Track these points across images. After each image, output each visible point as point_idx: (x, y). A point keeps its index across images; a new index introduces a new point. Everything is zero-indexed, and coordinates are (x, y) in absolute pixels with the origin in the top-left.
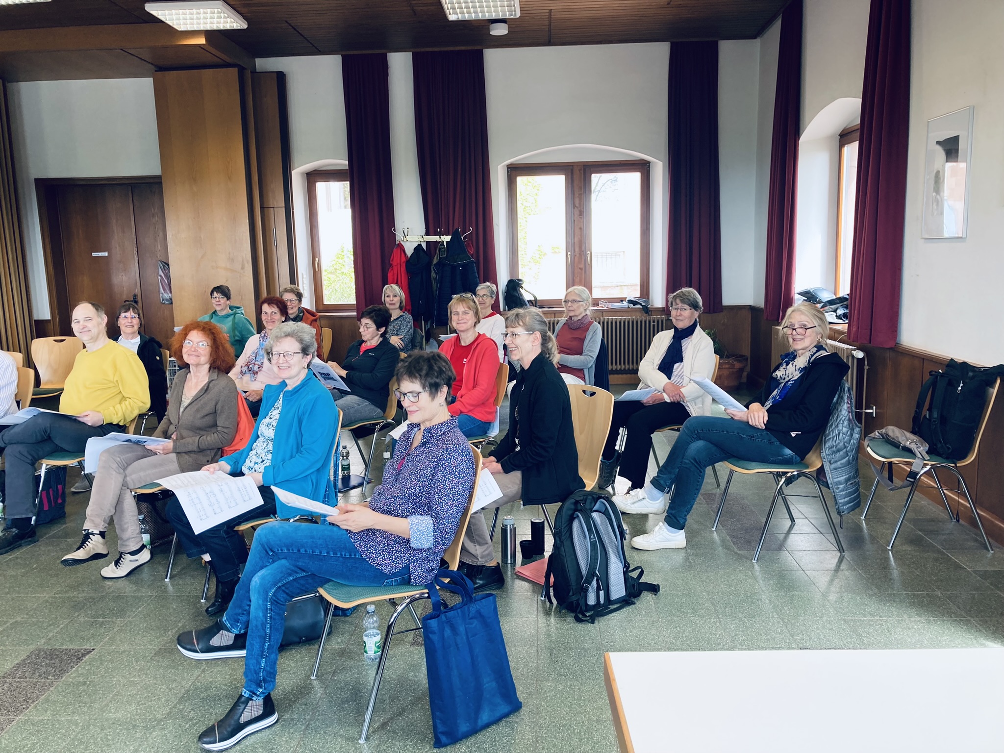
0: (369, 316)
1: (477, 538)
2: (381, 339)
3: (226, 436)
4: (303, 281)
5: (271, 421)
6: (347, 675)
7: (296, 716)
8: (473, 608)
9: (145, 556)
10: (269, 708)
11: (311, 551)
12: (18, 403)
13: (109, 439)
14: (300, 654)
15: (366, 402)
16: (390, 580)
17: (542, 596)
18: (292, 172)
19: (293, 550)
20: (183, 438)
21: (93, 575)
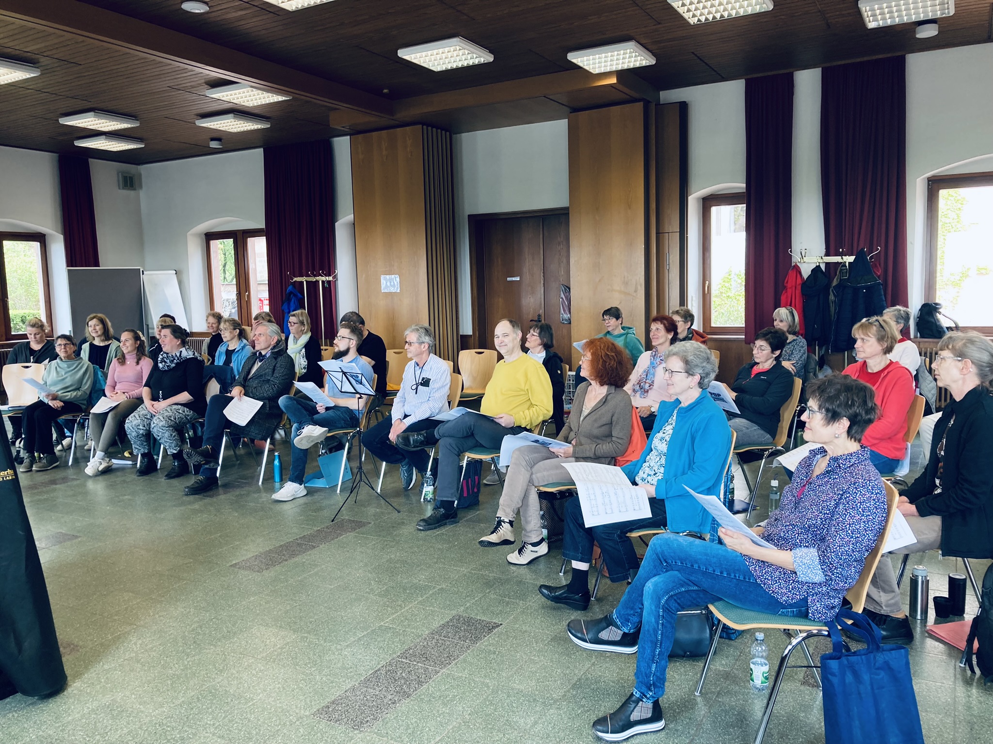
0: (763, 339)
1: (882, 584)
2: (775, 362)
3: (620, 446)
4: (692, 303)
5: (664, 435)
6: (732, 699)
7: (680, 728)
8: (881, 658)
9: (543, 549)
10: (657, 714)
11: (704, 568)
12: (449, 403)
13: (521, 438)
14: (684, 667)
15: (755, 427)
16: (786, 610)
17: (961, 662)
18: (689, 198)
19: (686, 564)
20: (581, 445)
21: (500, 559)
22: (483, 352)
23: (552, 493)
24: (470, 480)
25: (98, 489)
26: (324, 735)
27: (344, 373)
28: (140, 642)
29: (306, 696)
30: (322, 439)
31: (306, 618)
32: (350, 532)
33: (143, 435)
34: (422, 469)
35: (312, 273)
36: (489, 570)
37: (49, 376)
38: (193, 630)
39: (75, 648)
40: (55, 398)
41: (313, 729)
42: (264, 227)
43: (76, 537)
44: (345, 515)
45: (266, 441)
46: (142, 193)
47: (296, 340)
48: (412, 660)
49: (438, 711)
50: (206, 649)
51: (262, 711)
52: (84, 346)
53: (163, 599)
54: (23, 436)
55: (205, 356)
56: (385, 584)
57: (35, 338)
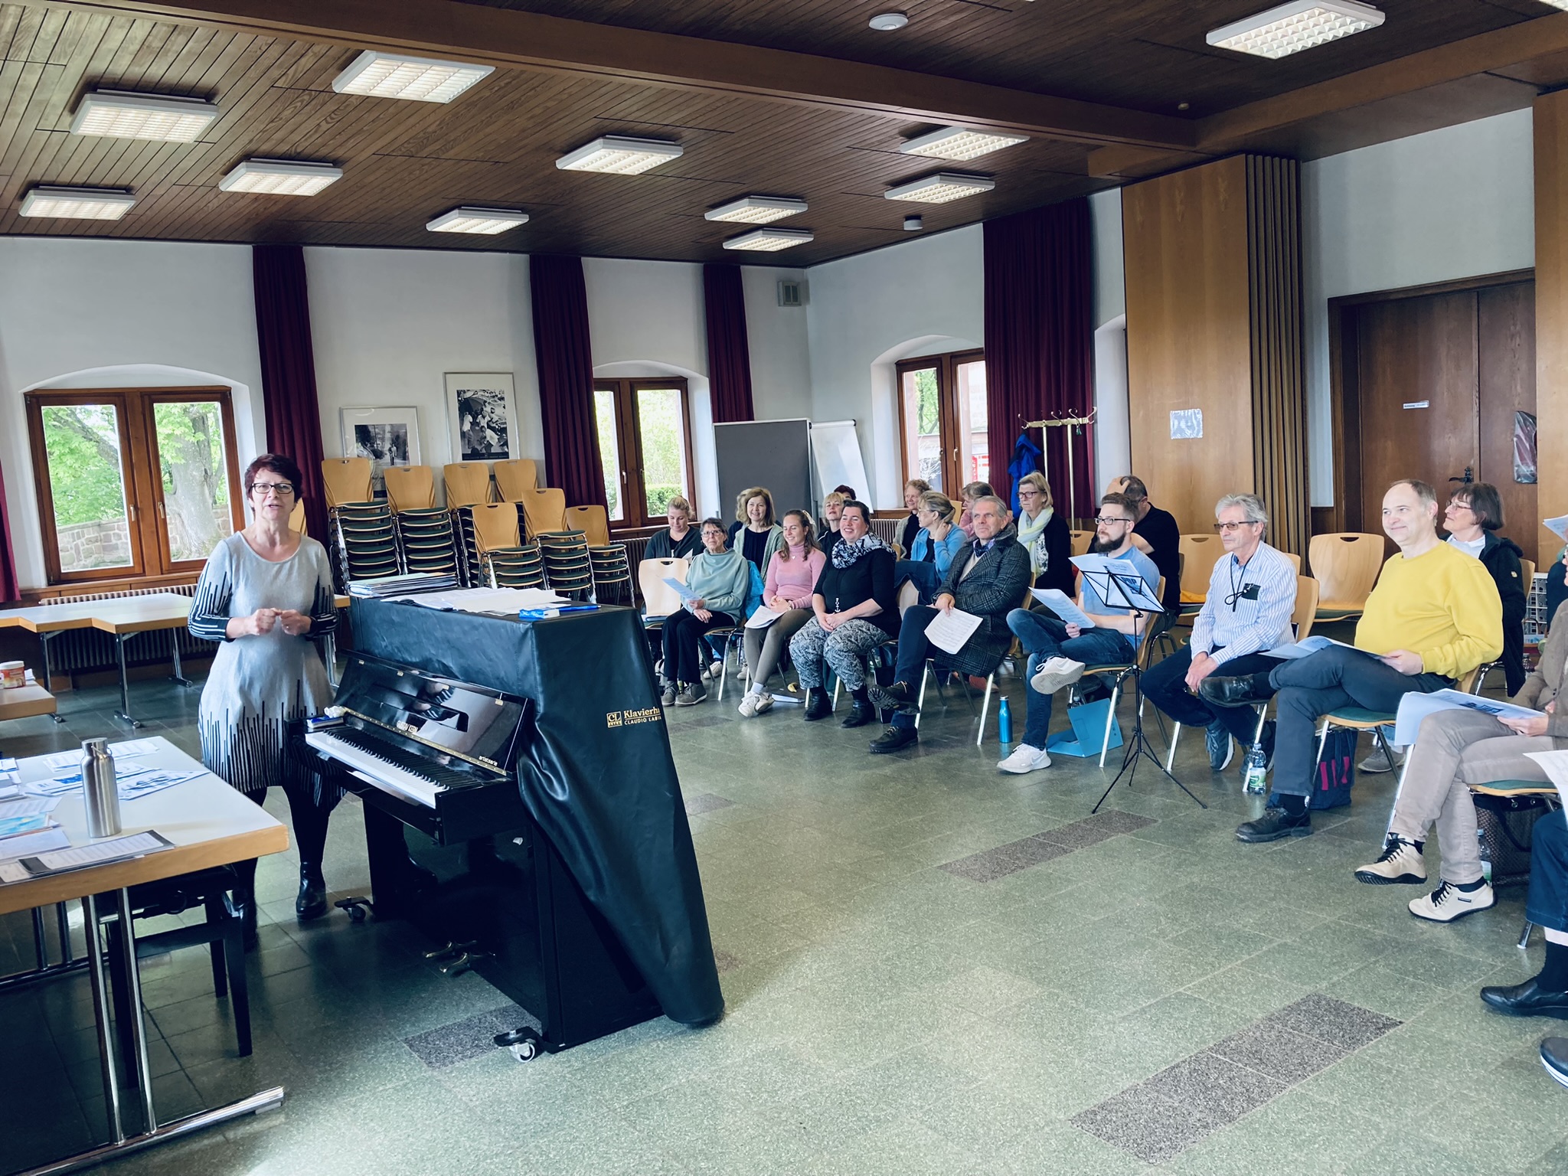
9: (1484, 897)
12: (1294, 627)
21: (1396, 906)
22: (1357, 538)
23: (1503, 798)
24: (1333, 761)
25: (754, 734)
26: (1090, 1158)
27: (1112, 576)
28: (815, 966)
29: (1059, 1089)
30: (1075, 679)
31: (1055, 963)
32: (1123, 832)
33: (813, 661)
34: (1245, 739)
35: (1057, 414)
36: (1375, 923)
37: (693, 575)
38: (888, 959)
39: (733, 962)
40: (700, 607)
41: (1071, 1144)
42: (983, 346)
43: (729, 803)
44: (1113, 804)
45: (987, 677)
46: (810, 309)
47: (1030, 520)
48: (1235, 1059)
49: (1286, 1157)
50: (908, 991)
51: (992, 1100)
52: (737, 534)
53: (844, 907)
54: (664, 657)
55: (897, 546)
56: (1183, 924)
57: (678, 523)
